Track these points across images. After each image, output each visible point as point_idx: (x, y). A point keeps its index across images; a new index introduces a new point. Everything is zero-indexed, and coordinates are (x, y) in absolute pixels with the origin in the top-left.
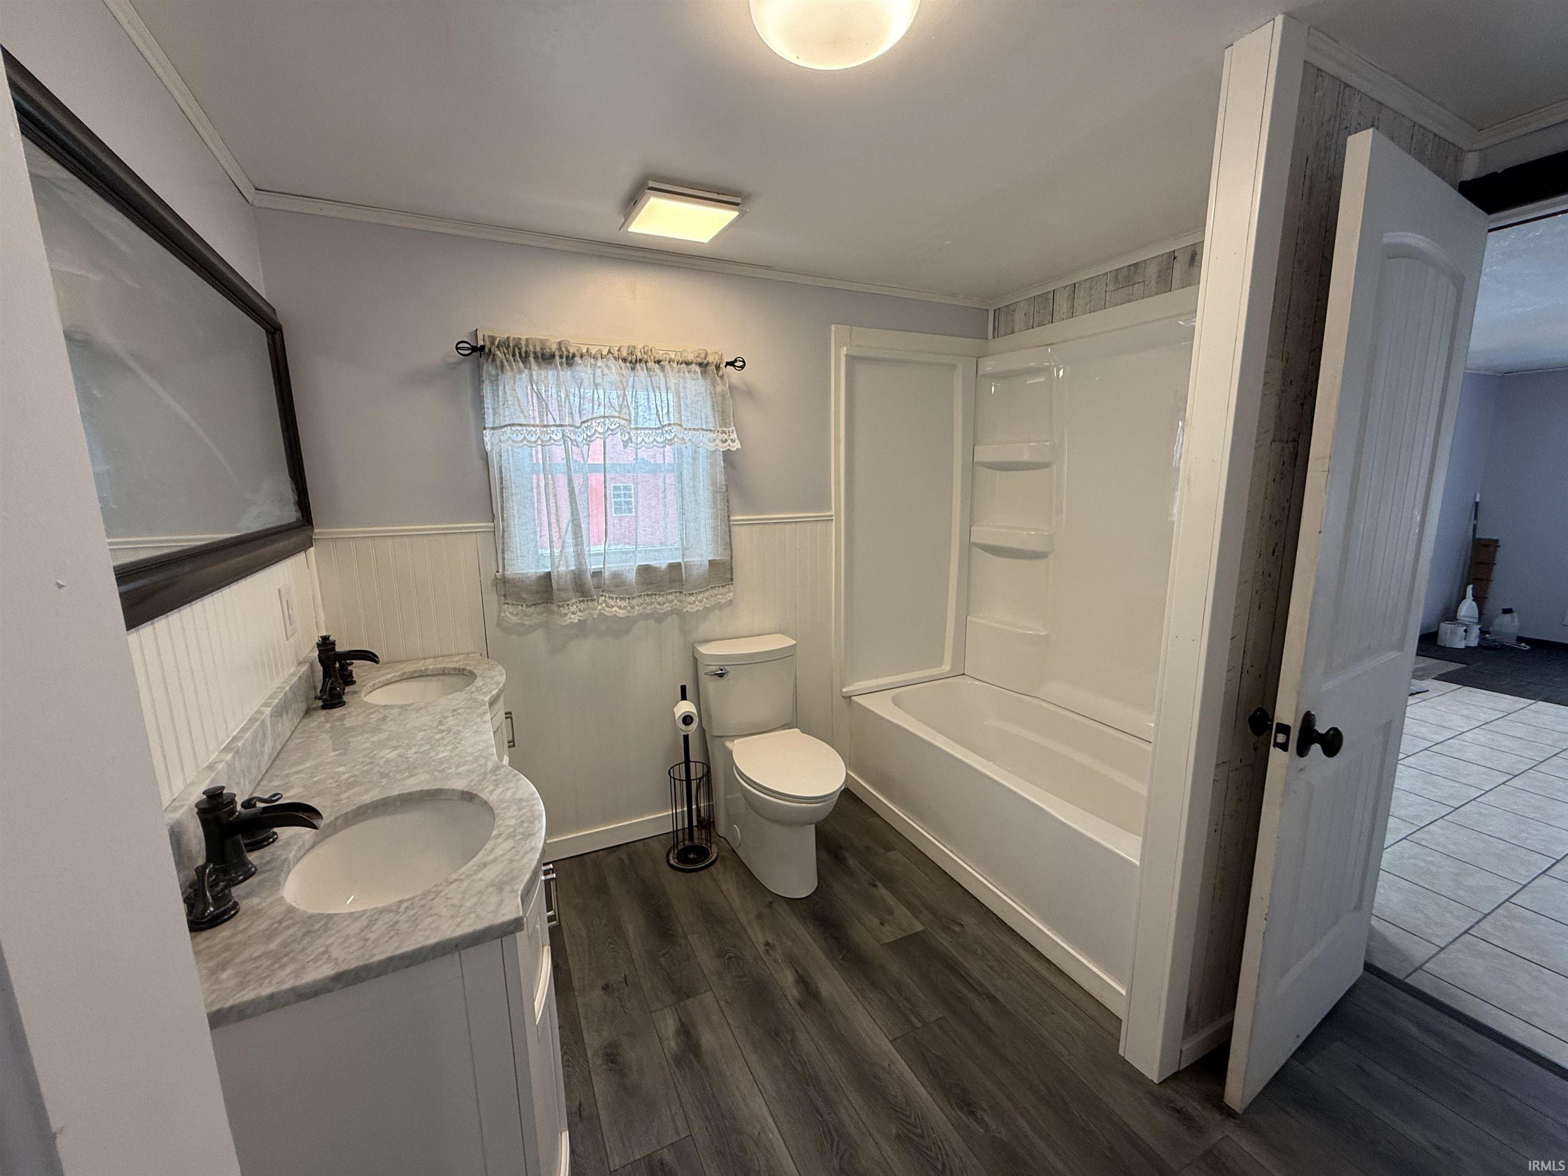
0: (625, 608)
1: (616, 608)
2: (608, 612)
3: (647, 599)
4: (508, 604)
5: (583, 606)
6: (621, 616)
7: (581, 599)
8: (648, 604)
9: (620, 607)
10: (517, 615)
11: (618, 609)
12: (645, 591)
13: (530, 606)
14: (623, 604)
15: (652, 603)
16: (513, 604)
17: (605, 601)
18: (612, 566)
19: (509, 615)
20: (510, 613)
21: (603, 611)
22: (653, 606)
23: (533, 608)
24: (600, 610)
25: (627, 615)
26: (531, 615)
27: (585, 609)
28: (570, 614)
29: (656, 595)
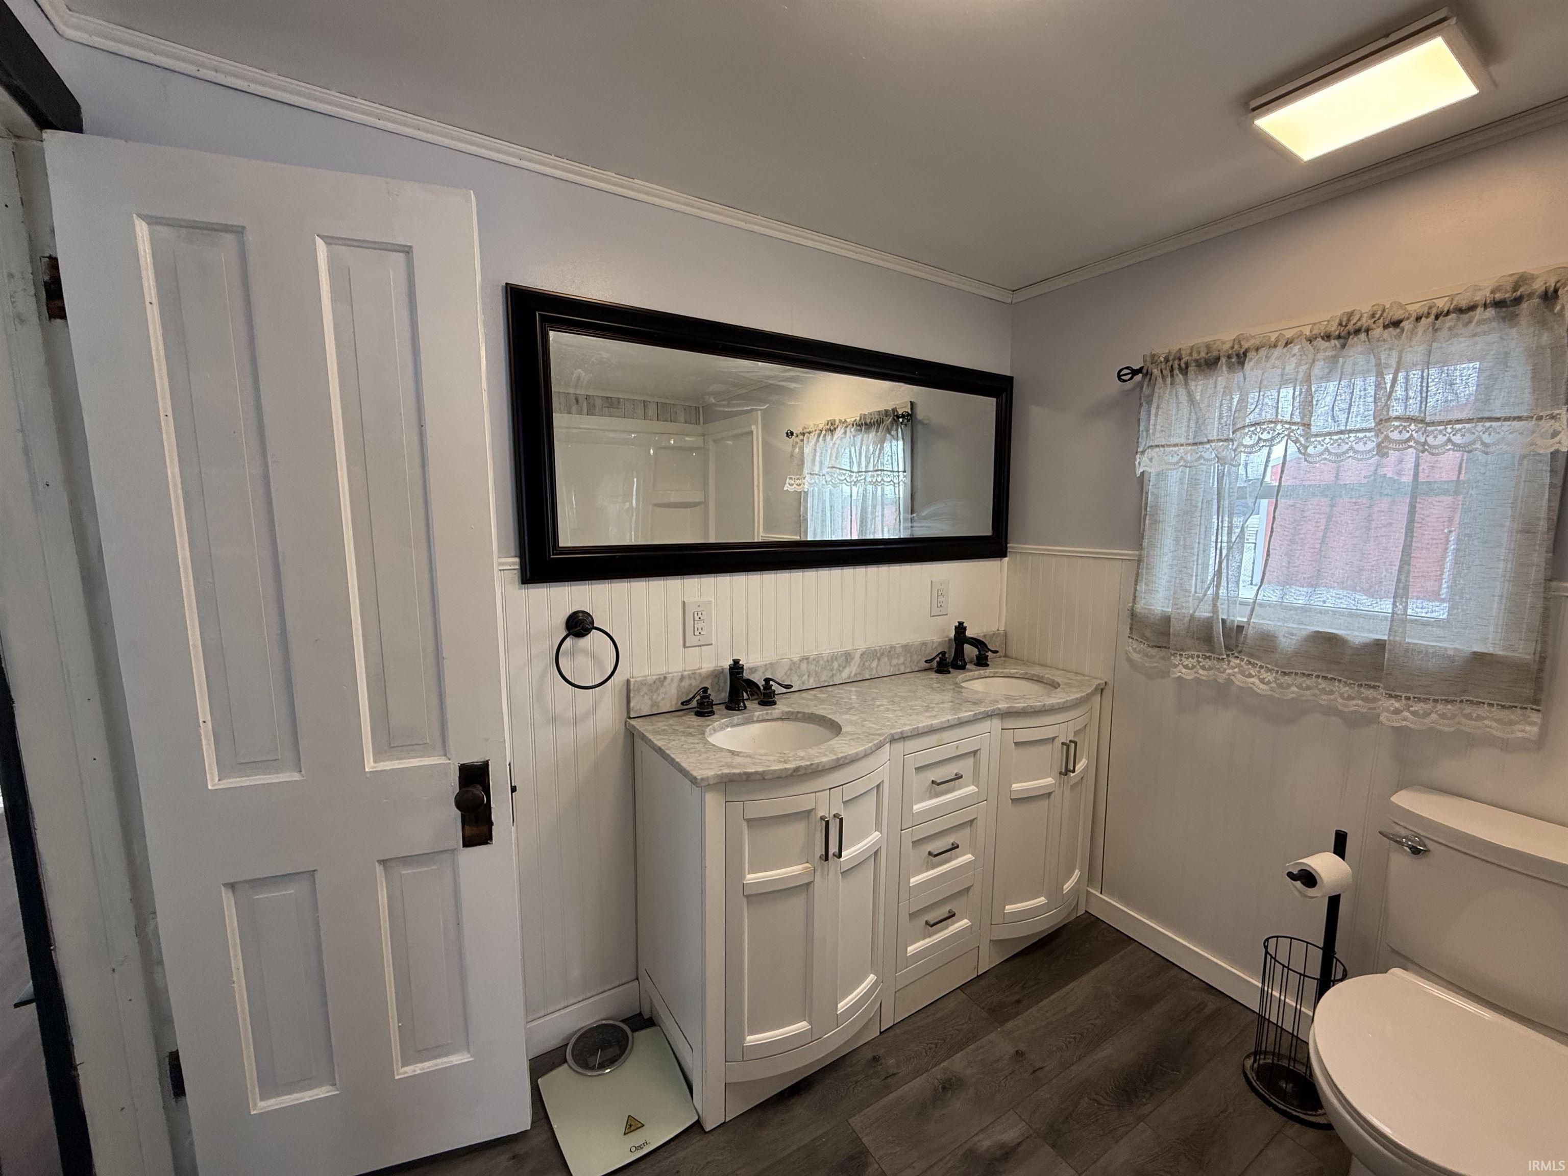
0: (1269, 683)
1: (1255, 680)
2: (1239, 680)
3: (1323, 684)
4: (1132, 638)
5: (1207, 663)
6: (1259, 691)
7: (1208, 654)
8: (1323, 691)
9: (1262, 681)
10: (1139, 652)
11: (1257, 682)
12: (1321, 670)
13: (1152, 647)
14: (1269, 677)
15: (1331, 692)
16: (1137, 640)
17: (1239, 666)
18: (1264, 621)
19: (1131, 651)
20: (1133, 649)
21: (1232, 677)
22: (1332, 697)
23: (1156, 650)
24: (1229, 674)
25: (1270, 693)
26: (1152, 657)
27: (1210, 669)
28: (1181, 666)
29: (1340, 681)
